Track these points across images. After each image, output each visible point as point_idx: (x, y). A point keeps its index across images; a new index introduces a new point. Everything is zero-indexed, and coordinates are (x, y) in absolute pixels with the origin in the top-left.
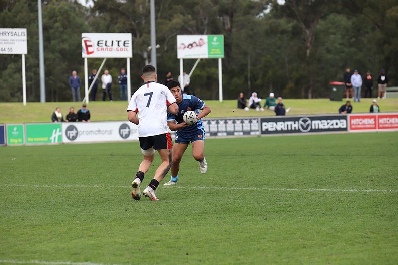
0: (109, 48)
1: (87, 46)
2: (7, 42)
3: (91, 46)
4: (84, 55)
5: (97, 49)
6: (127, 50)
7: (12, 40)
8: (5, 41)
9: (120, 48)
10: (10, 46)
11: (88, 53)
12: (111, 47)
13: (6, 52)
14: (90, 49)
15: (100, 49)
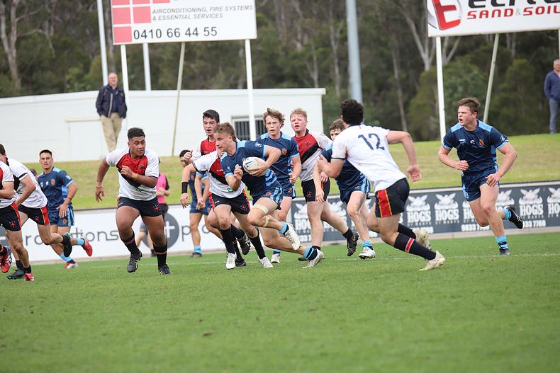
0: (502, 9)
1: (441, 10)
2: (202, 13)
3: (452, 8)
4: (434, 31)
5: (469, 14)
6: (555, 11)
7: (216, 9)
8: (197, 13)
9: (535, 6)
10: (210, 23)
11: (444, 25)
12: (507, 6)
13: (202, 37)
14: (449, 16)
15: (478, 15)
